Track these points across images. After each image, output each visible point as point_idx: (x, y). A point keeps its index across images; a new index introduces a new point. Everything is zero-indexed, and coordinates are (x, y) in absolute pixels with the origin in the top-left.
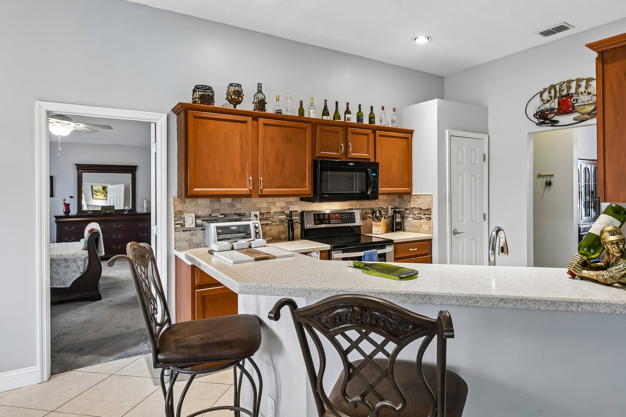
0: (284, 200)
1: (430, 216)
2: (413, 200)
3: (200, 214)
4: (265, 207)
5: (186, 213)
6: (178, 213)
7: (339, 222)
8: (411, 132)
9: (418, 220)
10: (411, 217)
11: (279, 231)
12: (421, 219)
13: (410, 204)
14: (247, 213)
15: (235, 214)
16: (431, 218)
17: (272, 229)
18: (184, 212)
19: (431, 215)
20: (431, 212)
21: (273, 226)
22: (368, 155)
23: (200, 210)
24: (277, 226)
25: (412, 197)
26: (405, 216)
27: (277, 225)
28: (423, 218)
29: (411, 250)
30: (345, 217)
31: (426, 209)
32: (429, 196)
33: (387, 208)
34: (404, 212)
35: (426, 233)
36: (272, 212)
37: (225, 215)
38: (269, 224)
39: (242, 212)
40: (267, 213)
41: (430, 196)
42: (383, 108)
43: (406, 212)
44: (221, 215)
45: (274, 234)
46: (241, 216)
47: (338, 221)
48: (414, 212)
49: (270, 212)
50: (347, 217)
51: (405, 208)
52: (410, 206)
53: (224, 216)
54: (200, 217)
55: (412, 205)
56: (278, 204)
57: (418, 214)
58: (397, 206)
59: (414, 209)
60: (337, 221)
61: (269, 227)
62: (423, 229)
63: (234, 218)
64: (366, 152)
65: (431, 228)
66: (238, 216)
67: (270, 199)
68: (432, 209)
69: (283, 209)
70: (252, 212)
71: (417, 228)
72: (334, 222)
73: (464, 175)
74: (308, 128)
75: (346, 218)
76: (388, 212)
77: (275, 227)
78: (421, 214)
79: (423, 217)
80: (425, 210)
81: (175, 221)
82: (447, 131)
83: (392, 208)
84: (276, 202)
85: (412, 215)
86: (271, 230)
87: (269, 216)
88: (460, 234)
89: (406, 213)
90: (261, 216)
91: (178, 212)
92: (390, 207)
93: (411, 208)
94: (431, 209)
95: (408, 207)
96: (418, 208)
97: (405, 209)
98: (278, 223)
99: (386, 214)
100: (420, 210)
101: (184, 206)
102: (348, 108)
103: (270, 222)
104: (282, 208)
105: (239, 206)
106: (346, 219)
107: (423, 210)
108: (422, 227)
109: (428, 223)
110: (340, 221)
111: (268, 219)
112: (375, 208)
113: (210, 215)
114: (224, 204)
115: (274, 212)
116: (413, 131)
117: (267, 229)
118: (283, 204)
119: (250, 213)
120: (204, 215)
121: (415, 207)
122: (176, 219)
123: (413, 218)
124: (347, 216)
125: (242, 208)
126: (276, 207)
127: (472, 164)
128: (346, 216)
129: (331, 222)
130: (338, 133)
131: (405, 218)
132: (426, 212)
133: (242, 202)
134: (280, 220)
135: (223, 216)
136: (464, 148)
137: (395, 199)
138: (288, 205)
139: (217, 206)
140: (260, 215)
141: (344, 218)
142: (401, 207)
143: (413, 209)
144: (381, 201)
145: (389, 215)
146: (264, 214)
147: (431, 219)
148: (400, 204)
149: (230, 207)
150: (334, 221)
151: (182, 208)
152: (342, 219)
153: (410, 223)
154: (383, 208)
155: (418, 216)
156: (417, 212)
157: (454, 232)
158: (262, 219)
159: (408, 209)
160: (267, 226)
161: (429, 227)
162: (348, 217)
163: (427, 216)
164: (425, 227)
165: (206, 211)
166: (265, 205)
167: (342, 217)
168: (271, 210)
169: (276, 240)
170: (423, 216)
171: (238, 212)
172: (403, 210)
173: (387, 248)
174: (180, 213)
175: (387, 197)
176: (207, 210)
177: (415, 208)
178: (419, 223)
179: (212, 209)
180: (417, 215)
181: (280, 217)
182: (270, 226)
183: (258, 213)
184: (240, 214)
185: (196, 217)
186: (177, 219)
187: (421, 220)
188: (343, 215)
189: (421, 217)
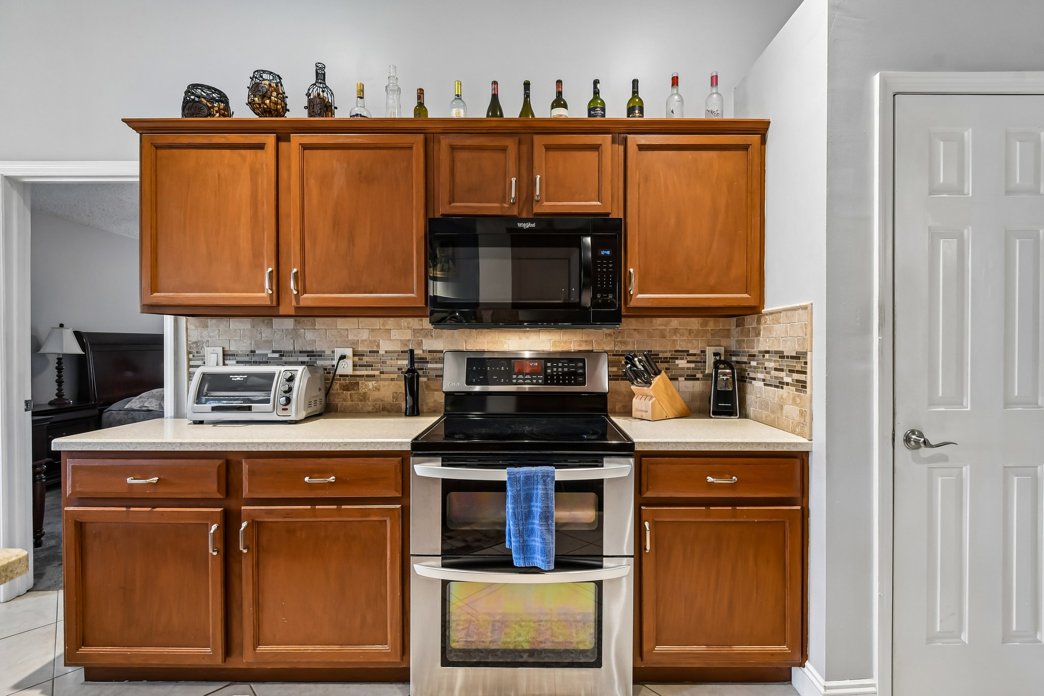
0: (410, 326)
1: (801, 377)
2: (764, 328)
3: (233, 348)
4: (366, 341)
5: (208, 347)
6: (195, 346)
7: (537, 381)
8: (760, 129)
9: (776, 389)
10: (759, 380)
11: (396, 393)
12: (781, 384)
13: (758, 341)
14: (328, 352)
15: (301, 352)
16: (805, 382)
17: (382, 388)
18: (204, 344)
19: (805, 373)
20: (806, 363)
21: (383, 382)
22: (599, 203)
23: (233, 341)
24: (393, 382)
25: (763, 321)
26: (749, 374)
27: (392, 380)
28: (787, 384)
29: (710, 479)
30: (555, 369)
31: (794, 354)
32: (800, 311)
33: (703, 352)
34: (746, 363)
35: (793, 432)
36: (382, 352)
37: (282, 354)
38: (374, 376)
39: (318, 348)
40: (370, 352)
41: (804, 311)
42: (675, 81)
43: (750, 363)
44: (274, 352)
45: (386, 399)
46: (315, 356)
47: (534, 379)
48: (767, 364)
49: (378, 352)
50: (560, 369)
51: (748, 352)
52: (758, 348)
53: (280, 356)
54: (234, 355)
55: (763, 344)
56: (395, 334)
57: (776, 369)
58: (734, 349)
59: (767, 356)
60: (531, 379)
61: (374, 382)
62: (787, 417)
63: (301, 359)
64: (594, 195)
65: (806, 417)
66: (308, 356)
67: (377, 323)
68: (809, 353)
69: (406, 345)
70: (336, 349)
71: (773, 412)
72: (521, 381)
73: (968, 233)
74: (414, 145)
75: (557, 371)
76: (705, 362)
77: (387, 383)
78: (782, 370)
79: (787, 379)
80: (792, 357)
81: (189, 360)
82: (876, 79)
83: (715, 354)
84: (391, 330)
85: (762, 372)
86: (377, 389)
87: (374, 359)
88: (932, 446)
89: (751, 367)
90: (356, 359)
91: (194, 343)
92: (710, 351)
93: (760, 352)
94: (806, 353)
95: (755, 351)
96: (776, 352)
97: (750, 356)
98: (395, 376)
99: (700, 369)
100: (780, 357)
101: (205, 333)
102: (559, 94)
103: (377, 373)
104: (404, 343)
105: (310, 335)
106: (558, 375)
107: (788, 357)
108: (784, 412)
109: (798, 401)
110: (540, 379)
111: (372, 366)
112: (662, 352)
113: (252, 352)
114: (279, 330)
115: (386, 352)
116: (768, 123)
117: (371, 387)
118: (408, 335)
119: (333, 352)
120: (241, 351)
121: (768, 349)
122: (191, 356)
123: (764, 380)
124: (563, 367)
125: (317, 340)
126: (390, 340)
127: (1008, 192)
128: (560, 367)
129: (514, 379)
130: (504, 149)
131: (749, 383)
132: (793, 363)
133: (316, 328)
134: (399, 369)
135: (277, 355)
136: (968, 135)
137: (729, 330)
138: (418, 337)
139: (266, 333)
140: (354, 355)
141: (552, 371)
142: (740, 352)
143: (764, 356)
144: (682, 335)
145: (707, 372)
146: (363, 355)
147: (805, 387)
148: (739, 342)
149: (291, 336)
150: (520, 379)
151: (201, 337)
152: (546, 376)
153: (758, 396)
154: (688, 351)
155: (776, 378)
156: (772, 365)
157: (907, 440)
158: (360, 366)
159: (754, 356)
160: (370, 381)
161: (802, 413)
162: (566, 370)
163: (796, 376)
164: (791, 411)
165: (244, 344)
166: (365, 335)
167: (546, 368)
168: (378, 346)
169: (389, 412)
170: (787, 375)
171: (309, 349)
172: (745, 359)
173: (605, 465)
174: (197, 346)
175: (705, 324)
176: (245, 341)
177: (768, 352)
178: (776, 399)
179: (255, 341)
180: (773, 373)
181: (400, 362)
182: (377, 381)
183: (349, 352)
184: (313, 352)
185: (224, 355)
186: (194, 356)
187: (782, 388)
188: (549, 364)
189: (783, 378)
